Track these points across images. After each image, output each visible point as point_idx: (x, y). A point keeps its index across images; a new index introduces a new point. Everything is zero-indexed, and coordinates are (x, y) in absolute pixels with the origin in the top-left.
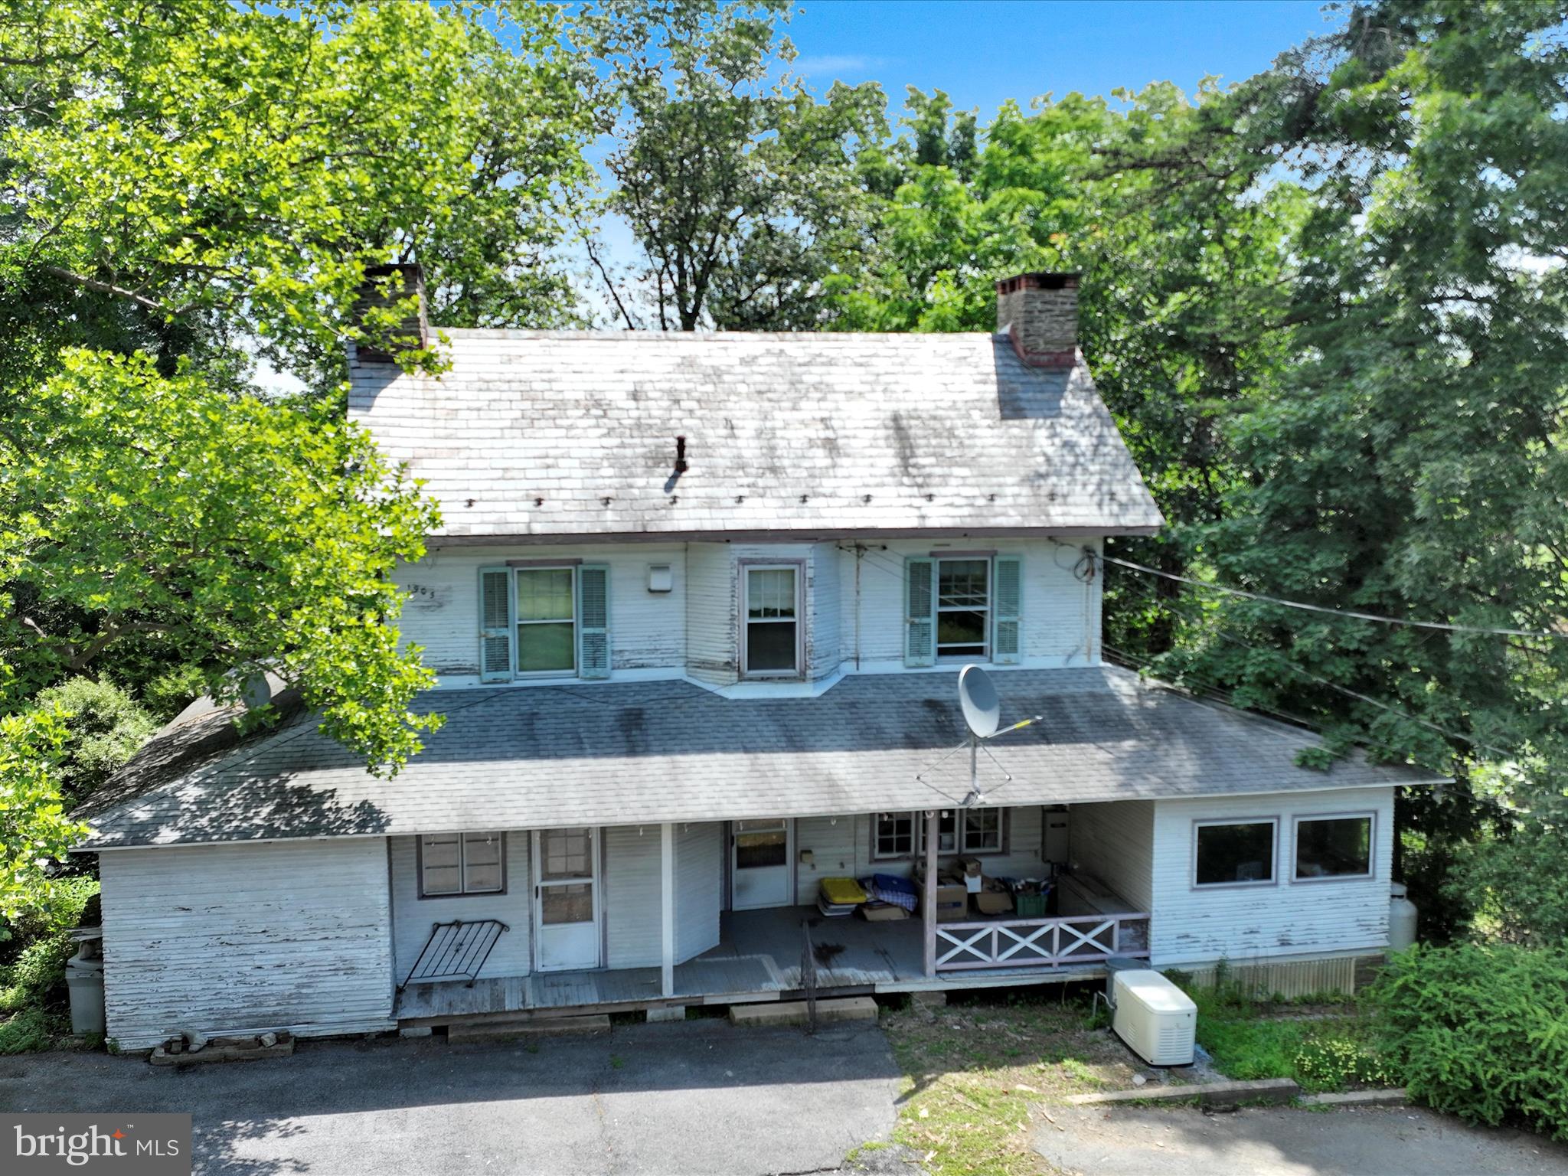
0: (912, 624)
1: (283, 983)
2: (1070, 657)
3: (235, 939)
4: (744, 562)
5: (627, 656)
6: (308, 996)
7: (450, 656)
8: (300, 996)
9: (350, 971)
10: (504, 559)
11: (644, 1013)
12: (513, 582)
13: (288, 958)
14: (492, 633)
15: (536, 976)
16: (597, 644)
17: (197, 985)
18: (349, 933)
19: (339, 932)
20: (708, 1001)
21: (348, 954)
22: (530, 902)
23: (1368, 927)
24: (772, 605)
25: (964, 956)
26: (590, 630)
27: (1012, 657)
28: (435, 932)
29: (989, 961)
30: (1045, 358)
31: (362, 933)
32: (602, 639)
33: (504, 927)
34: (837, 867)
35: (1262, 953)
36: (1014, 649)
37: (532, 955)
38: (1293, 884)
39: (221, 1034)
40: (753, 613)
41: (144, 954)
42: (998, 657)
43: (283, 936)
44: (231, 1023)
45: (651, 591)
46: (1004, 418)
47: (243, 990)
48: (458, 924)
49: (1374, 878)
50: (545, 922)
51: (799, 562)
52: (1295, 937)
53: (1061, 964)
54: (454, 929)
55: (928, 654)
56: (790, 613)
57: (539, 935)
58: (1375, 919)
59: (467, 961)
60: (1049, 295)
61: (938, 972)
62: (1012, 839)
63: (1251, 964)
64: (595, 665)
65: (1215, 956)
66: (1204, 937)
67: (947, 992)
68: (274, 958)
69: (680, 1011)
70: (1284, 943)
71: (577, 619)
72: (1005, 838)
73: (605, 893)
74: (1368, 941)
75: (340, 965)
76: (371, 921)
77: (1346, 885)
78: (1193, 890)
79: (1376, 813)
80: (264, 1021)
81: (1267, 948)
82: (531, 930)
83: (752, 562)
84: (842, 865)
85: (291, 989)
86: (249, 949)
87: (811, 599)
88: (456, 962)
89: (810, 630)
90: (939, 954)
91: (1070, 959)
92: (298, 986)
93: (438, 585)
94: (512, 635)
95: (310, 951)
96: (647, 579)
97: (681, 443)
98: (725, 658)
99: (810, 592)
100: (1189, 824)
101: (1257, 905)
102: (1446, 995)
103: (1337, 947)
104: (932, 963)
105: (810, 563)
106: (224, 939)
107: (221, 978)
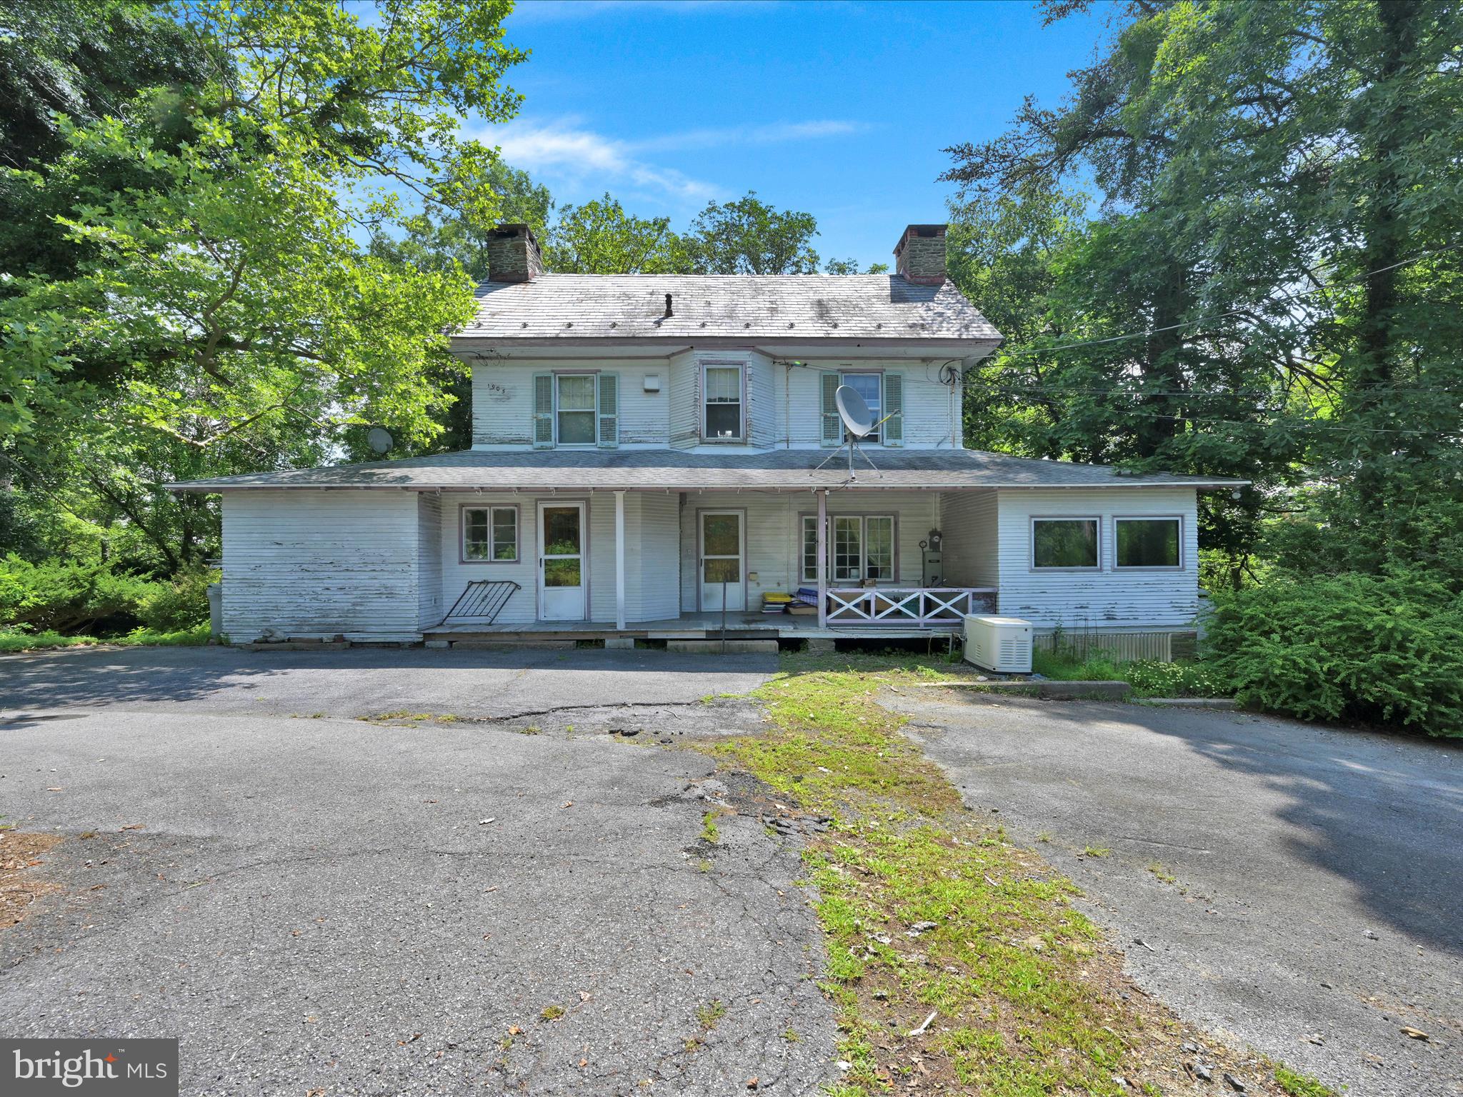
0: (826, 417)
1: (343, 601)
2: (939, 444)
3: (311, 567)
4: (703, 363)
5: (630, 435)
6: (360, 612)
7: (514, 431)
8: (355, 611)
9: (391, 595)
10: (550, 369)
11: (602, 641)
12: (555, 384)
13: (347, 583)
14: (541, 416)
15: (539, 622)
16: (609, 426)
17: (284, 599)
18: (390, 567)
19: (383, 567)
20: (651, 636)
21: (390, 583)
22: (536, 570)
23: (1181, 609)
24: (724, 396)
25: (849, 614)
26: (605, 416)
27: (898, 442)
28: (469, 587)
29: (868, 619)
30: (925, 280)
31: (399, 568)
32: (612, 421)
33: (518, 587)
34: (775, 585)
35: (1091, 624)
36: (899, 437)
37: (537, 609)
38: (1114, 570)
39: (300, 636)
40: (709, 400)
41: (250, 574)
42: (888, 442)
43: (344, 567)
44: (307, 628)
45: (647, 391)
46: (892, 302)
47: (316, 604)
48: (486, 582)
49: (1183, 569)
50: (547, 584)
51: (741, 364)
52: (1119, 614)
53: (926, 625)
54: (483, 586)
55: (837, 437)
56: (737, 400)
57: (542, 595)
58: (1186, 602)
59: (489, 607)
60: (926, 240)
61: (828, 625)
62: (901, 572)
63: (1082, 632)
64: (608, 439)
65: (1052, 624)
66: (1042, 609)
67: (837, 641)
68: (340, 583)
69: (631, 642)
70: (1110, 618)
71: (597, 409)
72: (896, 571)
73: (589, 566)
74: (1177, 620)
75: (383, 590)
76: (405, 559)
77: (1160, 574)
78: (1031, 571)
79: (1182, 516)
80: (328, 628)
81: (1096, 621)
82: (537, 590)
83: (709, 363)
84: (779, 584)
85: (347, 606)
86: (321, 575)
87: (750, 389)
88: (482, 607)
89: (750, 411)
90: (829, 612)
91: (933, 621)
92: (354, 604)
93: (507, 385)
94: (553, 418)
95: (363, 579)
96: (643, 384)
97: (669, 297)
98: (691, 429)
99: (750, 384)
100: (1027, 518)
101: (1085, 586)
102: (1268, 615)
103: (1154, 623)
104: (823, 619)
105: (749, 364)
106: (304, 566)
107: (301, 595)
